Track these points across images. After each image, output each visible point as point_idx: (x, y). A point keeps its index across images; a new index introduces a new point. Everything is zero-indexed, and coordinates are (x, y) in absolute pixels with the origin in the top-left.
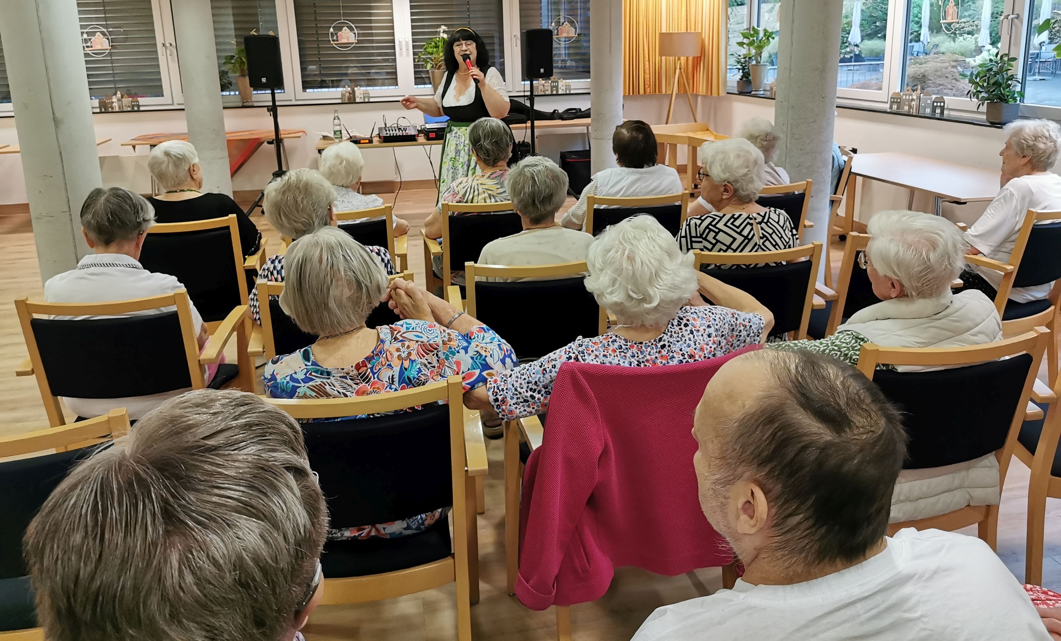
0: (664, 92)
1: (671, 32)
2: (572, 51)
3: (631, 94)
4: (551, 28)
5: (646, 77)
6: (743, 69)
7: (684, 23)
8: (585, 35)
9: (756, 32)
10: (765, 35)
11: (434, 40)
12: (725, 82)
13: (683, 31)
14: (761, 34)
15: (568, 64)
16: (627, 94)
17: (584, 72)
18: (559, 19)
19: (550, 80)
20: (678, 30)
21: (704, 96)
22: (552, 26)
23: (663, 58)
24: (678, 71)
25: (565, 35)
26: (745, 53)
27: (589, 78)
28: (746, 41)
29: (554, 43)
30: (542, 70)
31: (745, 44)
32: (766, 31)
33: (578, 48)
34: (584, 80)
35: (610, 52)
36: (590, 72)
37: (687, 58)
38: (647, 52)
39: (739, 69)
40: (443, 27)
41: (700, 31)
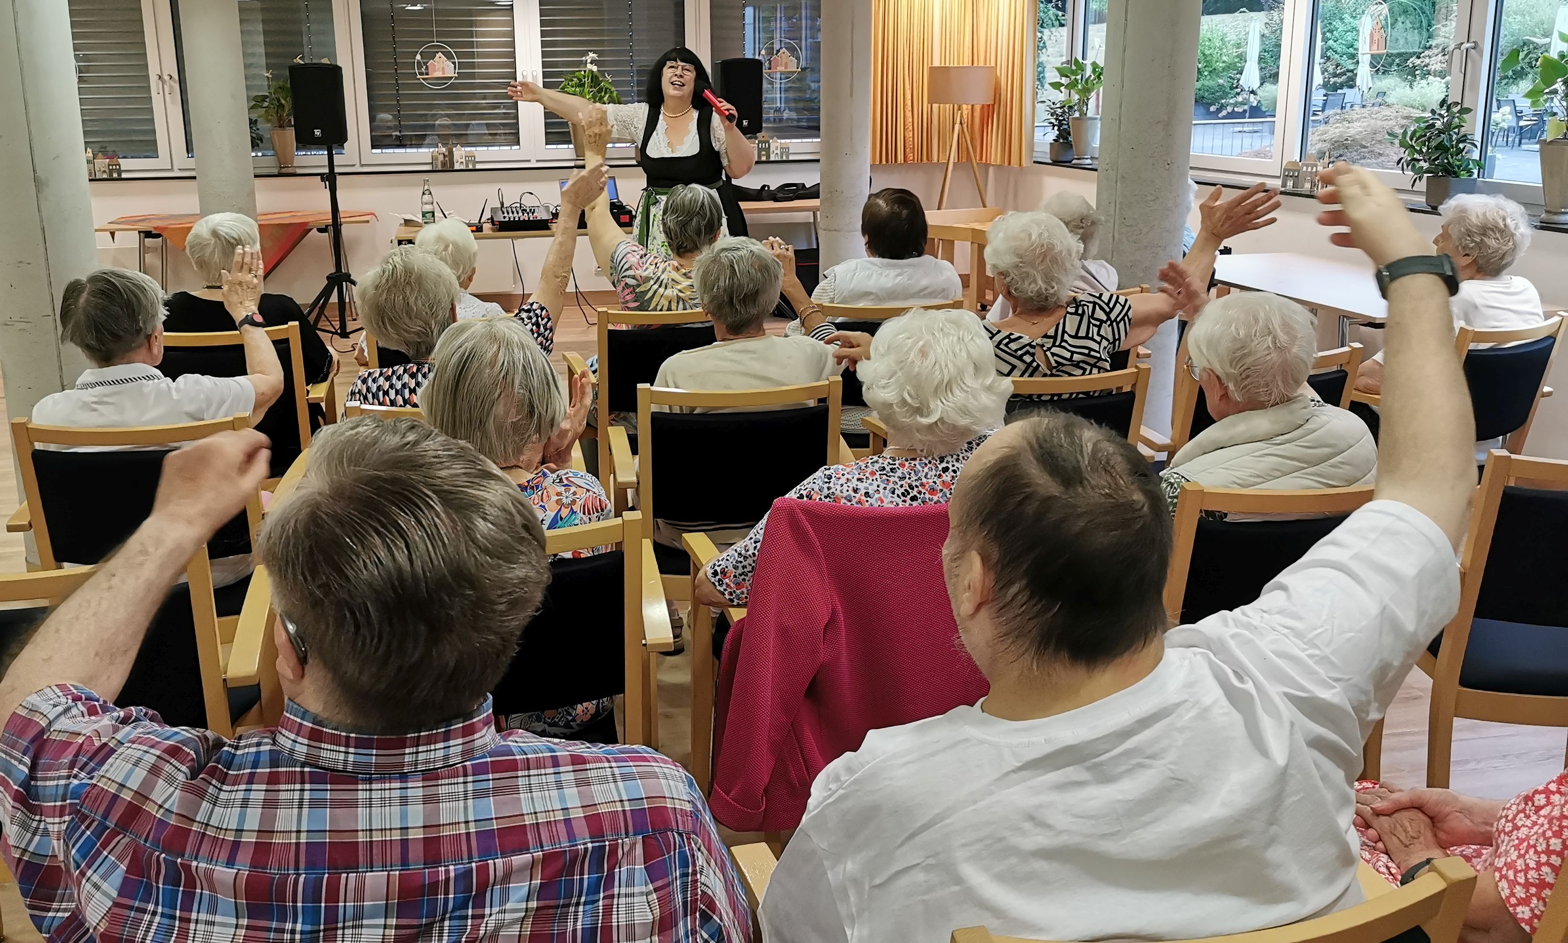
0: (935, 159)
1: (947, 65)
2: (791, 95)
3: (884, 162)
4: (758, 57)
5: (907, 136)
6: (1060, 124)
7: (968, 53)
8: (812, 70)
9: (1081, 67)
10: (1094, 71)
11: (577, 74)
12: (1032, 144)
13: (965, 65)
14: (1089, 71)
15: (786, 115)
16: (877, 164)
17: (813, 129)
18: (773, 43)
20: (958, 63)
21: (999, 167)
22: (761, 55)
23: (935, 106)
24: (957, 126)
25: (781, 69)
26: (1063, 99)
27: (818, 136)
28: (1064, 81)
29: (764, 81)
31: (1063, 85)
32: (1095, 65)
33: (799, 90)
34: (810, 140)
35: (851, 95)
36: (819, 130)
37: (973, 106)
38: (910, 97)
39: (1054, 126)
40: (591, 55)
41: (993, 64)
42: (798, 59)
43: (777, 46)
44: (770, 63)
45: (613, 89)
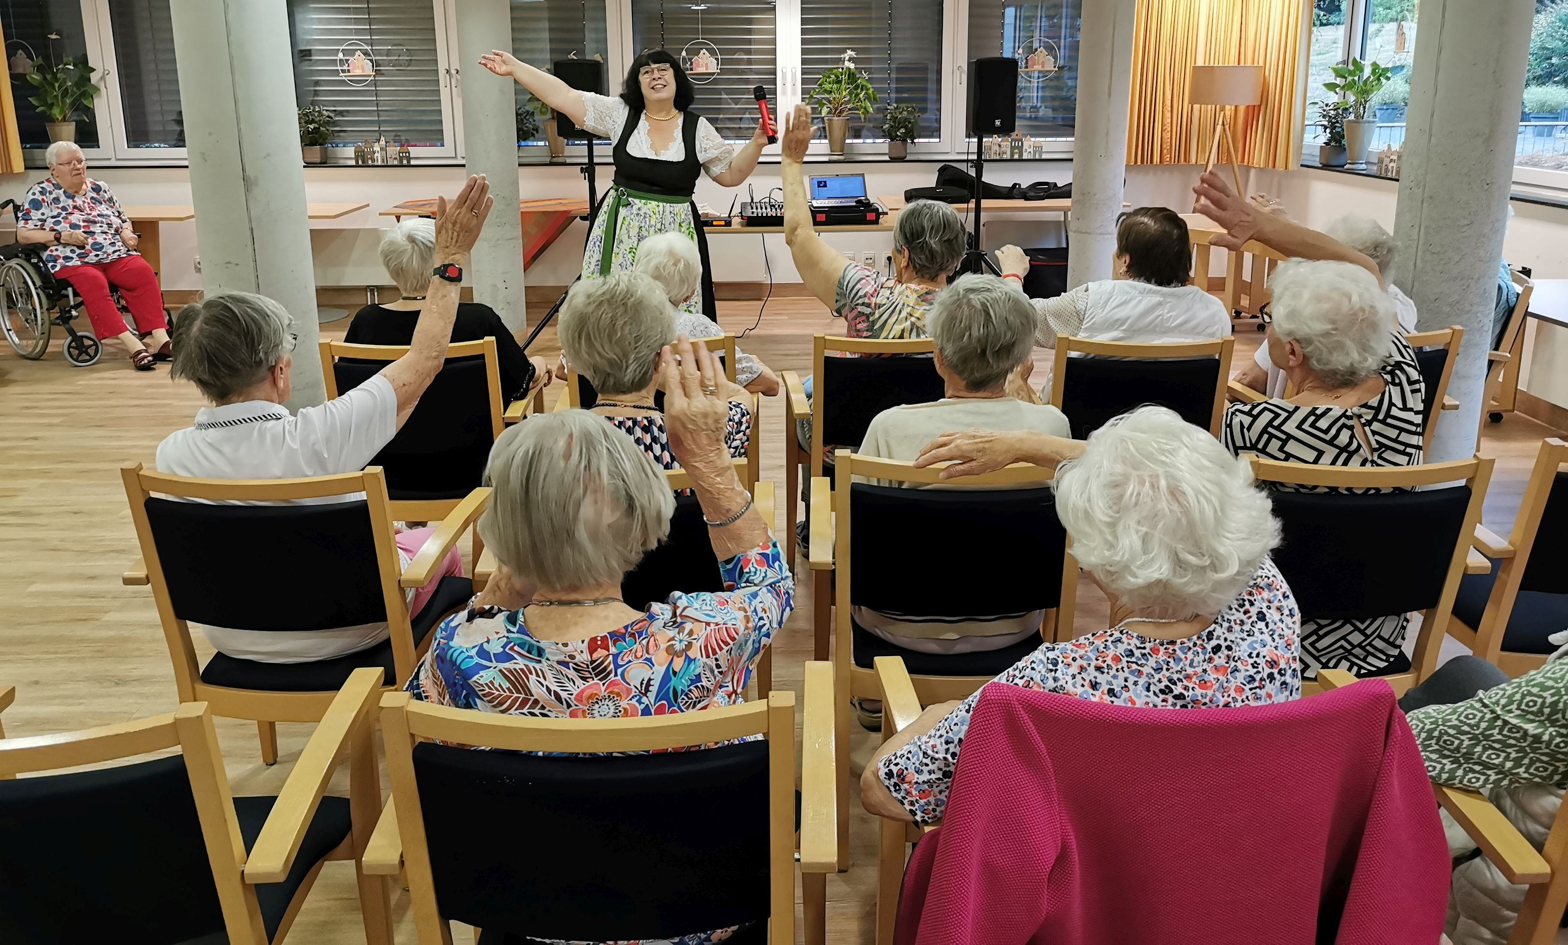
0: (1193, 161)
1: (1212, 64)
2: (1048, 93)
3: (1139, 163)
4: (1017, 56)
5: (1165, 136)
6: (1333, 126)
7: (1234, 51)
8: (1070, 68)
9: (1359, 67)
10: (1374, 72)
11: (835, 71)
12: (1300, 147)
13: (1231, 64)
14: (1367, 71)
15: (1041, 113)
16: (1132, 163)
17: (1066, 127)
18: (1032, 42)
19: (1010, 136)
20: (1224, 62)
21: (1261, 170)
22: (1019, 55)
23: (1196, 106)
24: (1219, 128)
25: (1038, 67)
26: (1336, 101)
27: (1073, 135)
28: (1339, 81)
29: (1019, 79)
30: (998, 123)
31: (1338, 86)
32: (1375, 66)
33: (1058, 88)
34: (1064, 139)
35: (1110, 96)
36: (1074, 127)
37: (1236, 107)
38: (1170, 98)
39: (1326, 128)
40: (849, 52)
41: (1261, 64)
42: (1055, 58)
43: (1036, 45)
44: (1027, 63)
45: (869, 86)
